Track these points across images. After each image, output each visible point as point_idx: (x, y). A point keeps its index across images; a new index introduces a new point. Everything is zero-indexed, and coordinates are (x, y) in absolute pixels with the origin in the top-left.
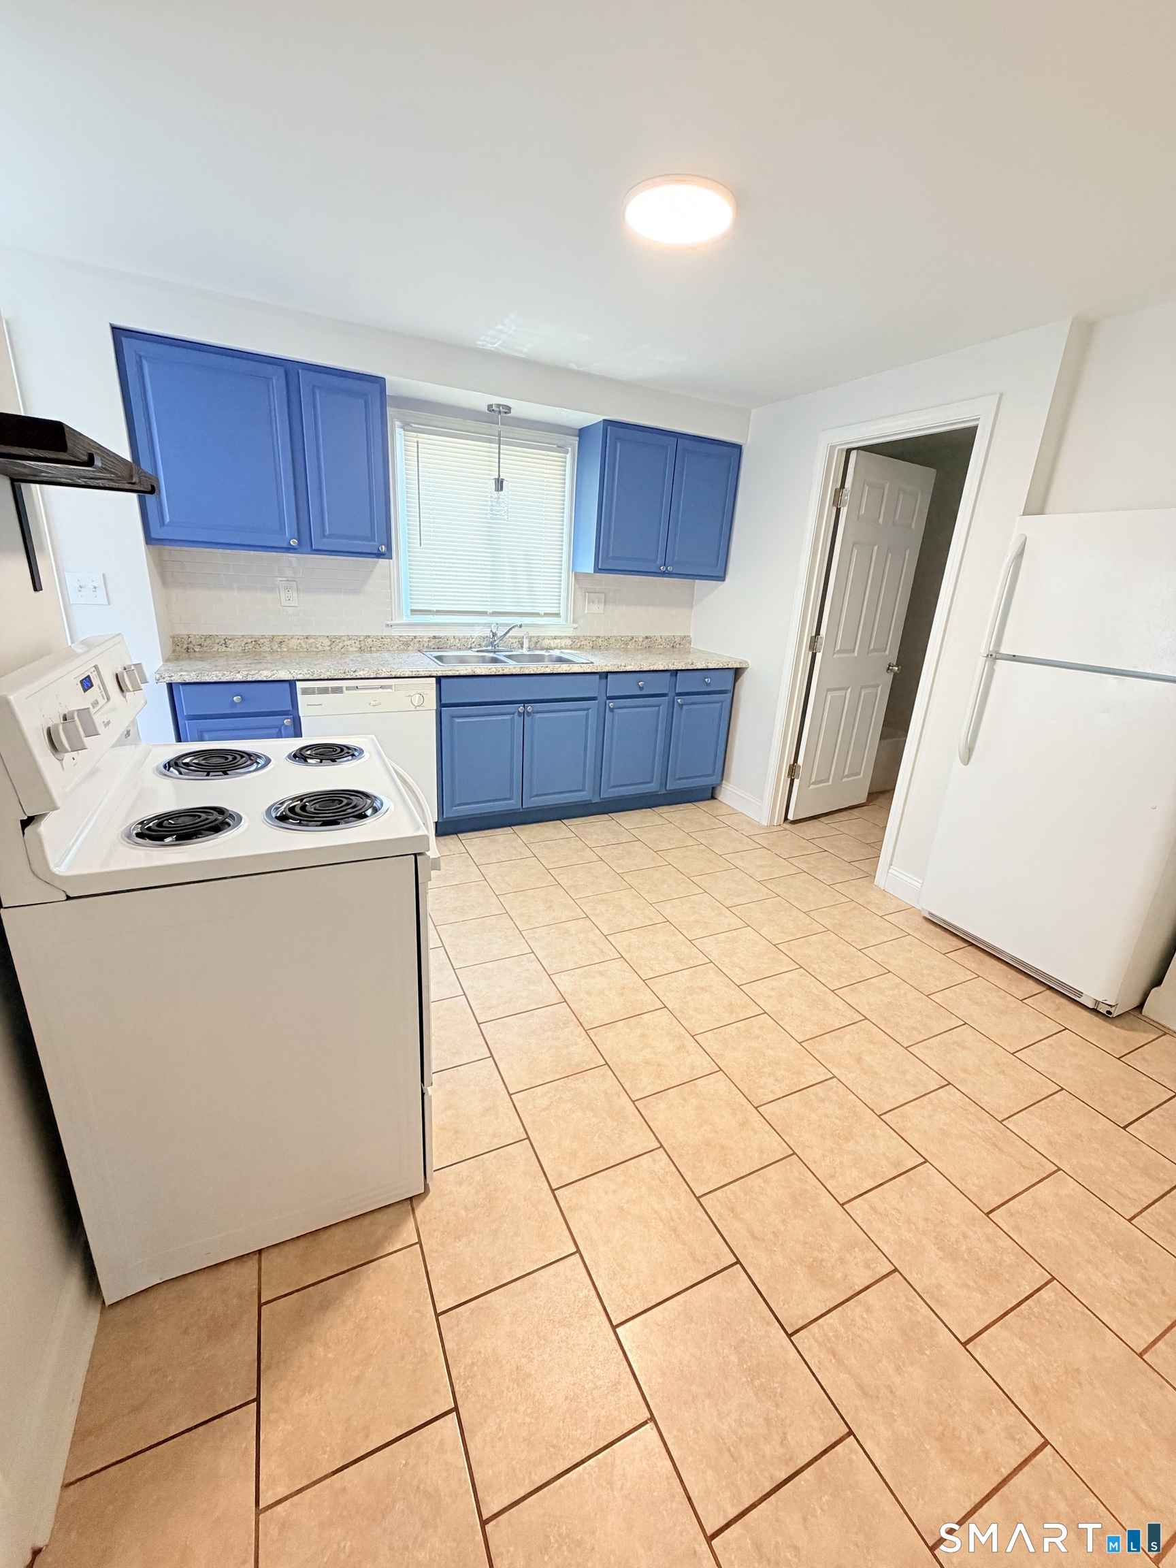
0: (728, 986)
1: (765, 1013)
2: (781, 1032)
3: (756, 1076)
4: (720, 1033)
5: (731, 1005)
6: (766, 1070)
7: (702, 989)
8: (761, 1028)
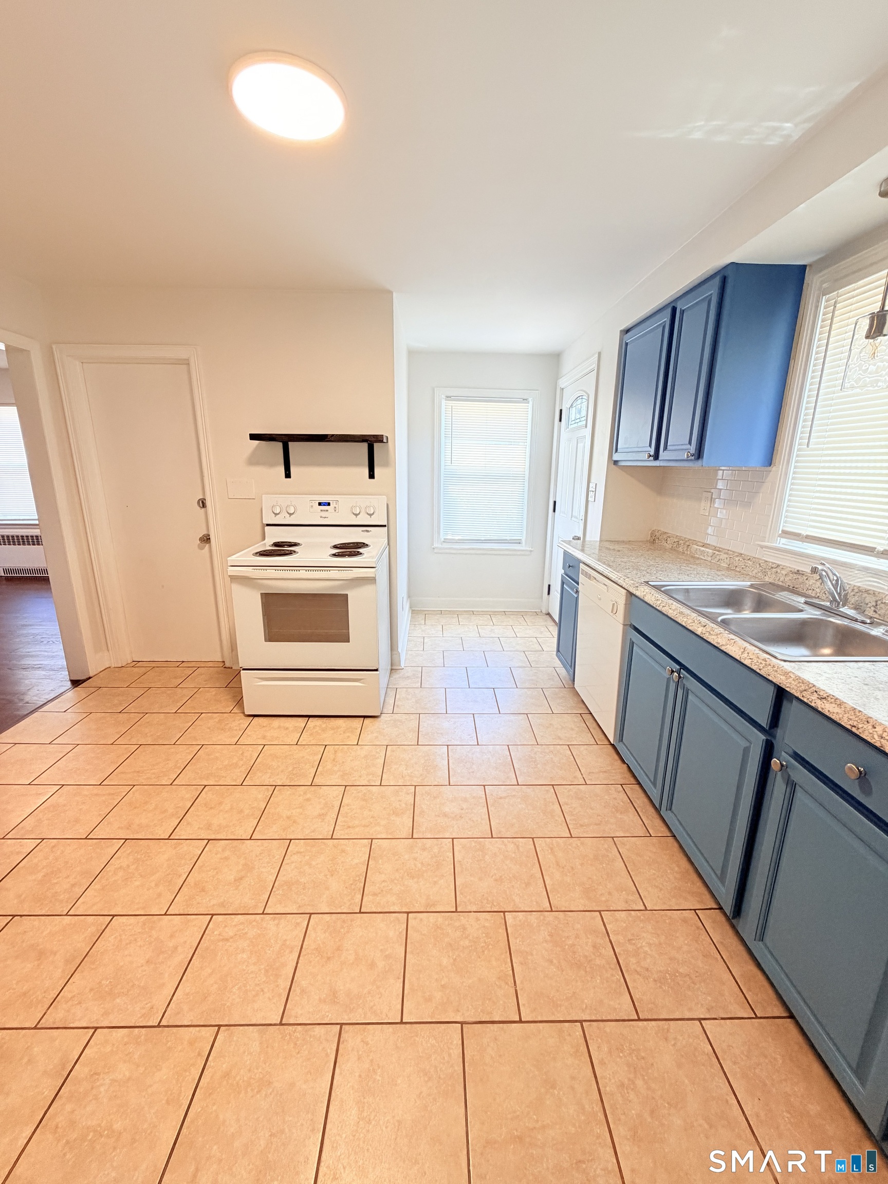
0: (222, 905)
1: (165, 914)
2: (138, 909)
3: (139, 857)
4: (191, 860)
5: (203, 890)
6: (134, 867)
7: (241, 879)
8: (160, 895)
